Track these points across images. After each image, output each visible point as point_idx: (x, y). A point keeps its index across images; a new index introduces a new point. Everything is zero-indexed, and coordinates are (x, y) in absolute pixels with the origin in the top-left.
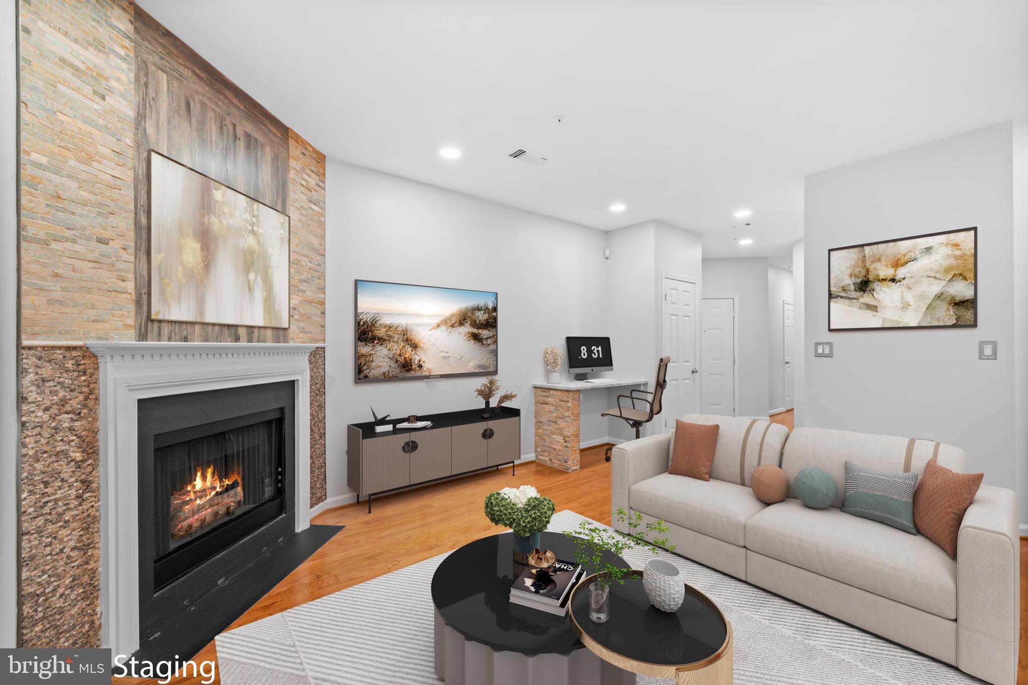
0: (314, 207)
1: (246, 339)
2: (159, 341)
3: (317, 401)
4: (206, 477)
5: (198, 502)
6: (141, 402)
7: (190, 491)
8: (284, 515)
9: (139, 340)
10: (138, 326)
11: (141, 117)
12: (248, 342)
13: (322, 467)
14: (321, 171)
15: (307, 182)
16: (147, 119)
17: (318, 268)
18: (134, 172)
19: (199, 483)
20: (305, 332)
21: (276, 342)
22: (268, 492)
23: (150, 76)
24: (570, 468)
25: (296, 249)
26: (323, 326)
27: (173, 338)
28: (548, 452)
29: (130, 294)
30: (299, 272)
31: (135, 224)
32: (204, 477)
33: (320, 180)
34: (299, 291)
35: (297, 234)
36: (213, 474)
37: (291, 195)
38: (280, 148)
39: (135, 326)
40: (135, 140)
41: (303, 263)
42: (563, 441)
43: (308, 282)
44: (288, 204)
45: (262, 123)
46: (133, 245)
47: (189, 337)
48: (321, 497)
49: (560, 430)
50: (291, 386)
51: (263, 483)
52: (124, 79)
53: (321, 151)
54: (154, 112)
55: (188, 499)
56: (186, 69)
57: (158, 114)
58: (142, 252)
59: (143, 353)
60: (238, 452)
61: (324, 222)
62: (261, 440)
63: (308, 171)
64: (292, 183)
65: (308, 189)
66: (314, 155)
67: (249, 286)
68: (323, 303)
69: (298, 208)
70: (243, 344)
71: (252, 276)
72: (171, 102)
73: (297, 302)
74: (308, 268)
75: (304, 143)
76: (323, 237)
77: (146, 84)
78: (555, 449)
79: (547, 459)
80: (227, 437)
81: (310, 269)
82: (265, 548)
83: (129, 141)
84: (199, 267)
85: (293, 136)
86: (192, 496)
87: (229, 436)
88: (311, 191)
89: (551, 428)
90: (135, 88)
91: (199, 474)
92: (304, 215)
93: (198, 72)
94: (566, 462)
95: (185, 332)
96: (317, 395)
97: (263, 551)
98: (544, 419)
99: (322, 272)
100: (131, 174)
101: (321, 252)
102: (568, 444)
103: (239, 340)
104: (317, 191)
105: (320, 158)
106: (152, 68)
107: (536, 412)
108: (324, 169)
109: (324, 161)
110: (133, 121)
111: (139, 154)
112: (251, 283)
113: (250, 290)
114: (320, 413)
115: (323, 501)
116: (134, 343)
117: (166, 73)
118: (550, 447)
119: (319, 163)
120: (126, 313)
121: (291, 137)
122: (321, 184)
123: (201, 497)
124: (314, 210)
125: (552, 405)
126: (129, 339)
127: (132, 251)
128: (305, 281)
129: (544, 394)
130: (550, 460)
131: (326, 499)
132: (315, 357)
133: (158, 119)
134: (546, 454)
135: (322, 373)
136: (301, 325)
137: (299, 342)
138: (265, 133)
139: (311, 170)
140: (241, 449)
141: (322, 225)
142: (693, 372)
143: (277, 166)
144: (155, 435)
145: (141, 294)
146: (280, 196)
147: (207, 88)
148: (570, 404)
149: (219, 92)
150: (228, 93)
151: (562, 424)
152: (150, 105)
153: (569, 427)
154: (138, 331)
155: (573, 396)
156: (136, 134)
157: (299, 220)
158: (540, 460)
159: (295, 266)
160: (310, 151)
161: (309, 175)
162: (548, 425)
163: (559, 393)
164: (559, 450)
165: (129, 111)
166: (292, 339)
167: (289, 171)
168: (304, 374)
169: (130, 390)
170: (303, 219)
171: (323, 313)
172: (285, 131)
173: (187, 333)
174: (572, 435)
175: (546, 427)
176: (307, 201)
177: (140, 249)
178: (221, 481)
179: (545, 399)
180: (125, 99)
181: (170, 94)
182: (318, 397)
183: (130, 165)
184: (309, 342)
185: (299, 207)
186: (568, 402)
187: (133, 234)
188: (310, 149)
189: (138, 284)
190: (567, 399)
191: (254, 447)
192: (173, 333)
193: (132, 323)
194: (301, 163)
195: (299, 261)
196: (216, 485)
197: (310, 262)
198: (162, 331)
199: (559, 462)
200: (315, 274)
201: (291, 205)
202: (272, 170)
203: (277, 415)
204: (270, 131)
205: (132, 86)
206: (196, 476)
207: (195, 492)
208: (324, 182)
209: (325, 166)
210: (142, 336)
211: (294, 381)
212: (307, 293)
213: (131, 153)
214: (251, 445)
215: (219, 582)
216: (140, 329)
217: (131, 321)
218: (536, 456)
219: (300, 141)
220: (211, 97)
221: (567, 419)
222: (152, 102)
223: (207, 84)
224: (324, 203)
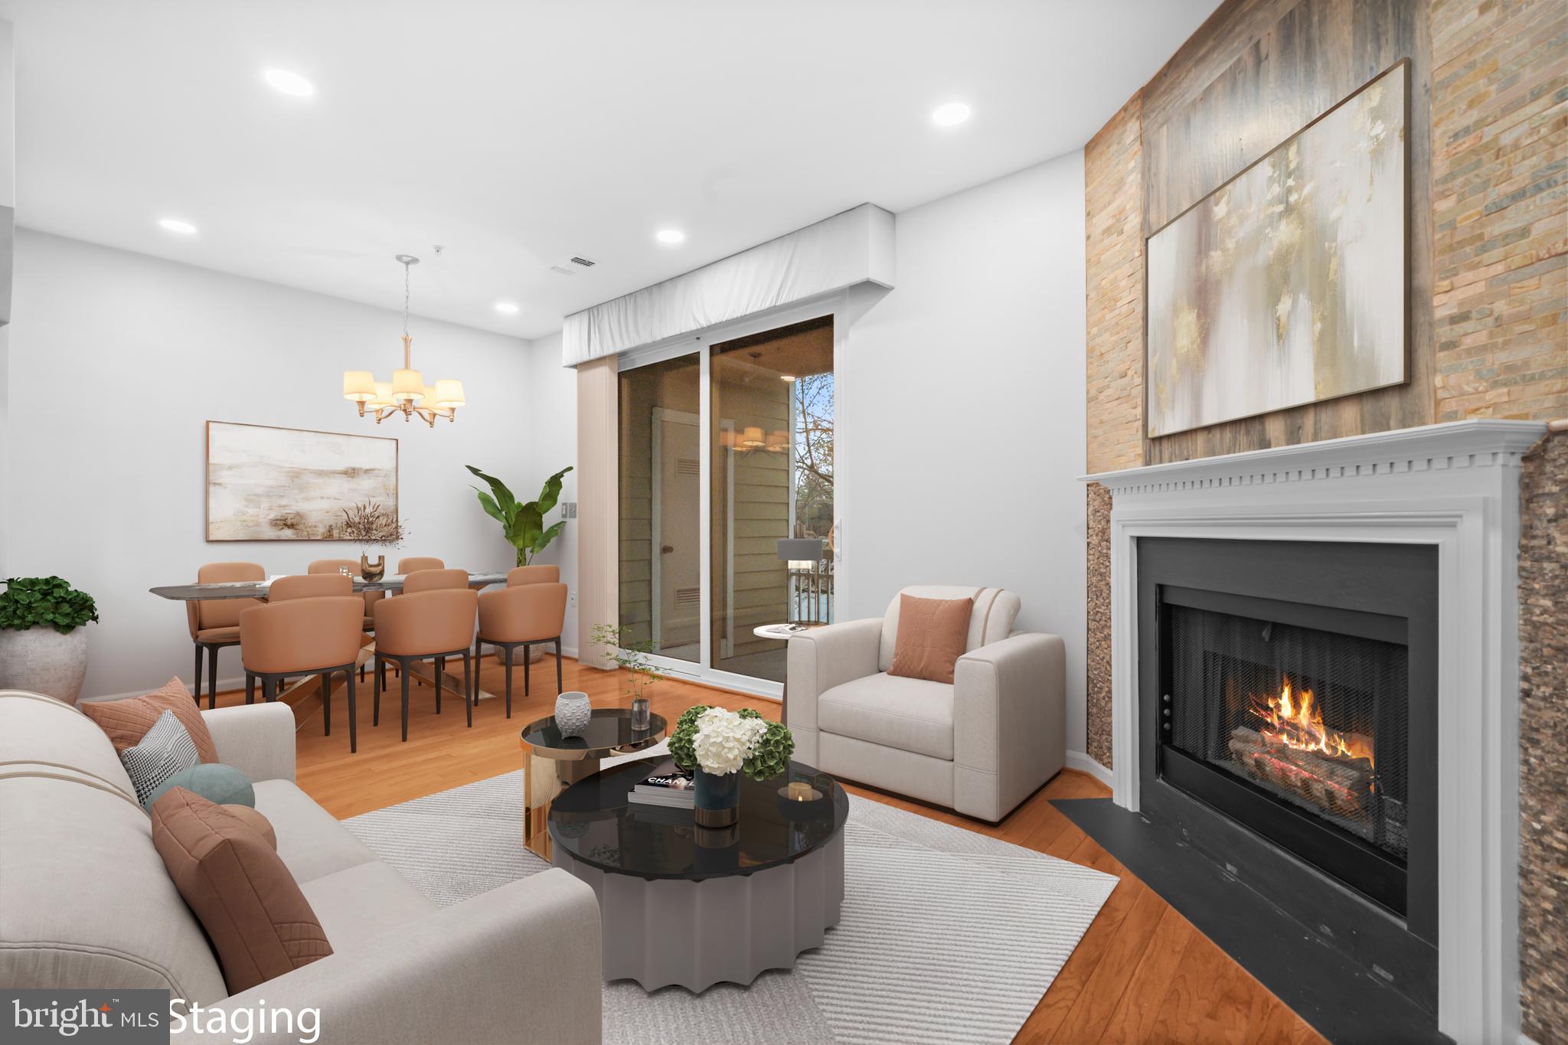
1: (1283, 438)
6: (1136, 541)
9: (1148, 466)
12: (1288, 444)
23: (1152, 151)
56: (1189, 76)
67: (1278, 328)
70: (1279, 449)
71: (1284, 307)
84: (1195, 346)
103: (1270, 443)
112: (1283, 320)
113: (1279, 337)
116: (1144, 469)
144: (1157, 585)
169: (1123, 526)
181: (1170, 142)
210: (1148, 461)
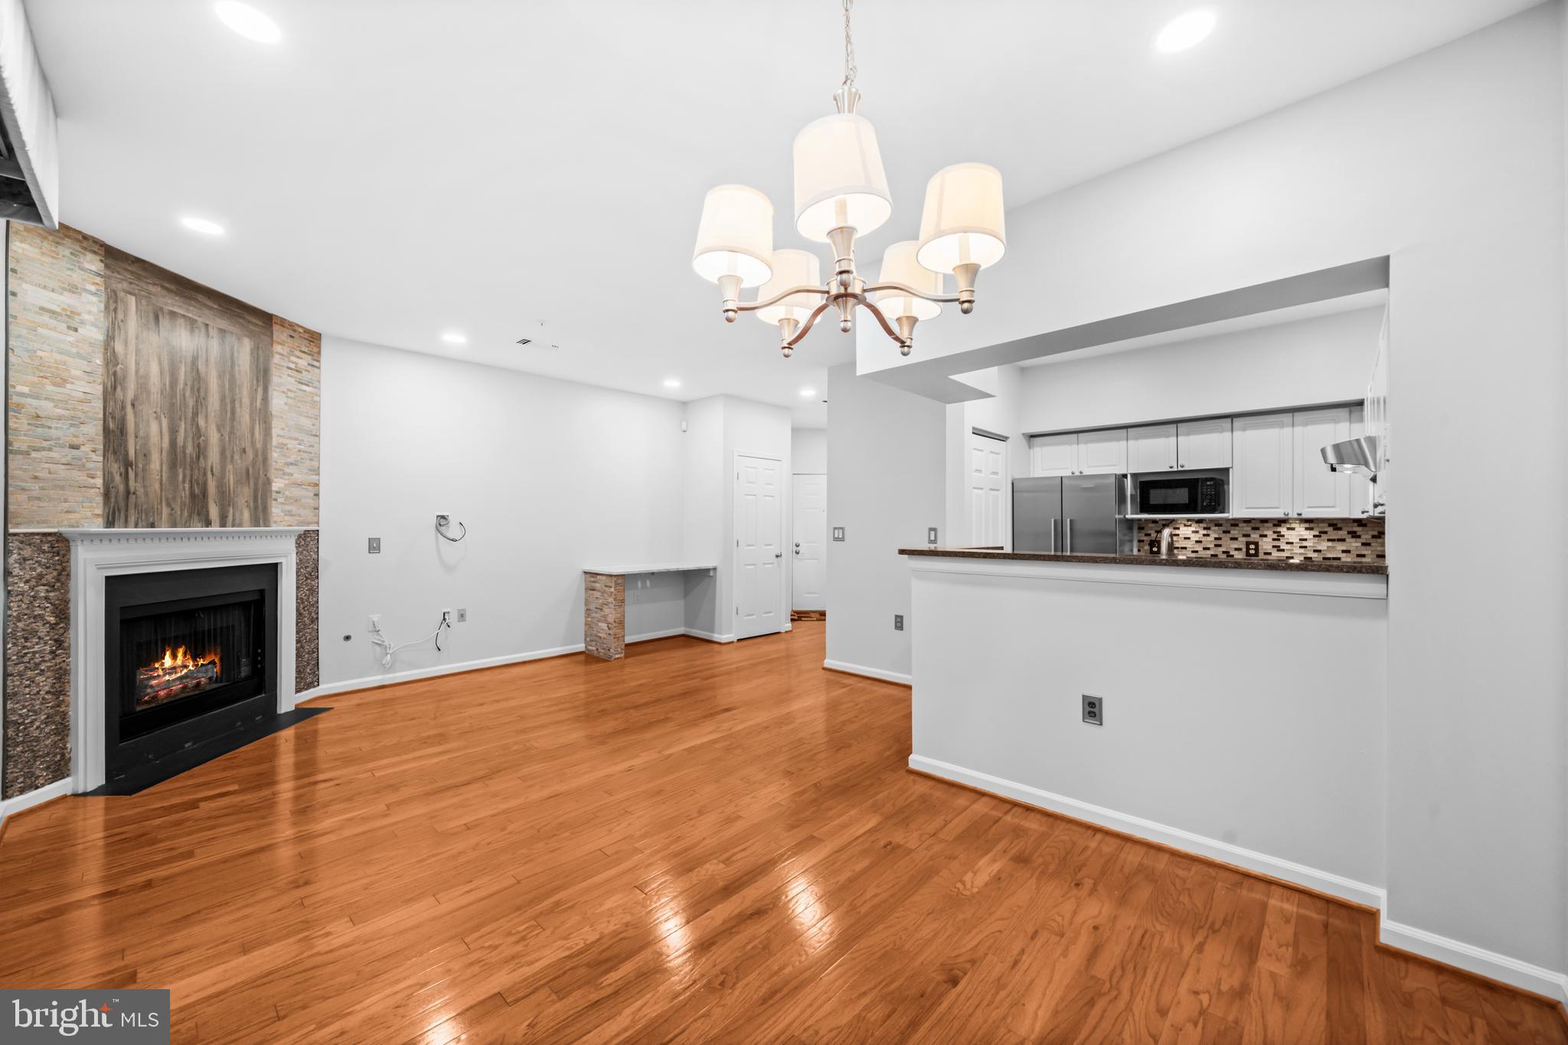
0: (304, 388)
2: (126, 527)
3: (307, 585)
4: (177, 657)
5: (167, 677)
6: (107, 578)
7: (158, 668)
8: (263, 695)
9: (107, 527)
10: (105, 515)
11: (110, 339)
13: (314, 652)
14: (316, 350)
15: (296, 364)
16: (116, 340)
17: (310, 449)
18: (104, 386)
19: (168, 661)
20: (292, 515)
21: (255, 526)
22: (245, 671)
23: (119, 301)
24: (612, 657)
25: (281, 433)
26: (317, 509)
27: (140, 524)
28: (596, 641)
29: (99, 488)
30: (284, 456)
31: (104, 430)
32: (174, 657)
33: (314, 360)
34: (284, 474)
35: (282, 418)
36: (185, 654)
37: (275, 379)
38: (262, 336)
39: (103, 516)
40: (104, 359)
41: (289, 446)
42: (607, 628)
43: (296, 465)
44: (270, 389)
45: (240, 317)
46: (102, 447)
47: (156, 523)
48: (312, 683)
49: (605, 616)
50: (273, 569)
51: (239, 662)
52: (95, 309)
53: (315, 330)
54: (122, 331)
55: (156, 674)
56: (155, 287)
57: (126, 333)
58: (110, 452)
59: (110, 538)
60: (209, 631)
61: (319, 402)
62: (236, 620)
63: (298, 353)
64: (276, 368)
65: (297, 371)
66: (306, 336)
68: (317, 485)
69: (284, 392)
72: (139, 319)
73: (282, 485)
74: (296, 450)
75: (292, 326)
76: (317, 417)
77: (115, 310)
78: (600, 638)
79: (594, 648)
80: (197, 615)
81: (299, 451)
82: (239, 723)
83: (99, 361)
85: (279, 322)
86: (161, 672)
87: (199, 615)
88: (301, 372)
89: (598, 615)
90: (104, 316)
91: (168, 654)
92: (291, 398)
93: (167, 285)
94: (609, 650)
95: (151, 519)
96: (307, 578)
97: (237, 725)
98: (592, 607)
99: (316, 454)
100: (100, 388)
101: (314, 433)
102: (611, 632)
103: (211, 524)
104: (309, 372)
105: (314, 338)
106: (121, 294)
107: (586, 599)
108: (319, 347)
109: (320, 340)
110: (102, 344)
111: (108, 371)
114: (311, 597)
115: (314, 687)
116: (102, 530)
117: (134, 295)
118: (597, 636)
119: (313, 342)
120: (94, 505)
121: (275, 323)
122: (315, 363)
123: (170, 674)
124: (305, 391)
125: (599, 591)
126: (97, 527)
127: (101, 452)
128: (292, 464)
129: (593, 579)
130: (597, 649)
131: (318, 685)
132: (305, 540)
133: (127, 336)
134: (594, 643)
135: (315, 556)
136: (287, 508)
137: (284, 526)
138: (243, 325)
139: (301, 351)
140: (212, 627)
141: (316, 405)
142: (777, 556)
143: (258, 354)
144: (121, 608)
145: (109, 488)
146: (261, 384)
147: (177, 298)
148: (612, 590)
149: (190, 298)
150: (200, 297)
151: (607, 611)
152: (119, 327)
153: (611, 613)
154: (106, 519)
155: (616, 581)
156: (105, 354)
157: (286, 404)
158: (589, 650)
159: (278, 450)
160: (300, 333)
161: (298, 357)
162: (596, 613)
163: (604, 578)
164: (604, 638)
165: (99, 336)
166: (275, 522)
167: (273, 356)
168: (289, 557)
169: (98, 569)
170: (290, 401)
171: (317, 495)
172: (267, 320)
173: (154, 519)
174: (615, 622)
175: (594, 615)
176: (296, 383)
177: (108, 451)
178: (194, 659)
179: (593, 584)
180: (96, 326)
181: (139, 313)
182: (309, 581)
183: (100, 380)
184: (298, 525)
185: (285, 390)
186: (611, 587)
187: (101, 438)
188: (301, 330)
189: (106, 479)
190: (610, 584)
191: (228, 627)
192: (140, 520)
193: (101, 513)
194: (288, 347)
195: (286, 445)
196: (188, 664)
197: (300, 444)
198: (129, 519)
199: (603, 651)
200: (305, 455)
201: (275, 389)
202: (251, 360)
203: (256, 597)
204: (249, 322)
205: (102, 314)
206: (165, 654)
207: (163, 669)
208: (318, 361)
209: (320, 344)
210: (110, 523)
211: (276, 565)
212: (295, 475)
213: (101, 371)
214: (224, 625)
215: (187, 745)
216: (108, 518)
217: (99, 511)
218: (586, 647)
219: (286, 325)
220: (182, 304)
221: (610, 605)
222: (121, 324)
223: (176, 294)
224: (319, 382)
